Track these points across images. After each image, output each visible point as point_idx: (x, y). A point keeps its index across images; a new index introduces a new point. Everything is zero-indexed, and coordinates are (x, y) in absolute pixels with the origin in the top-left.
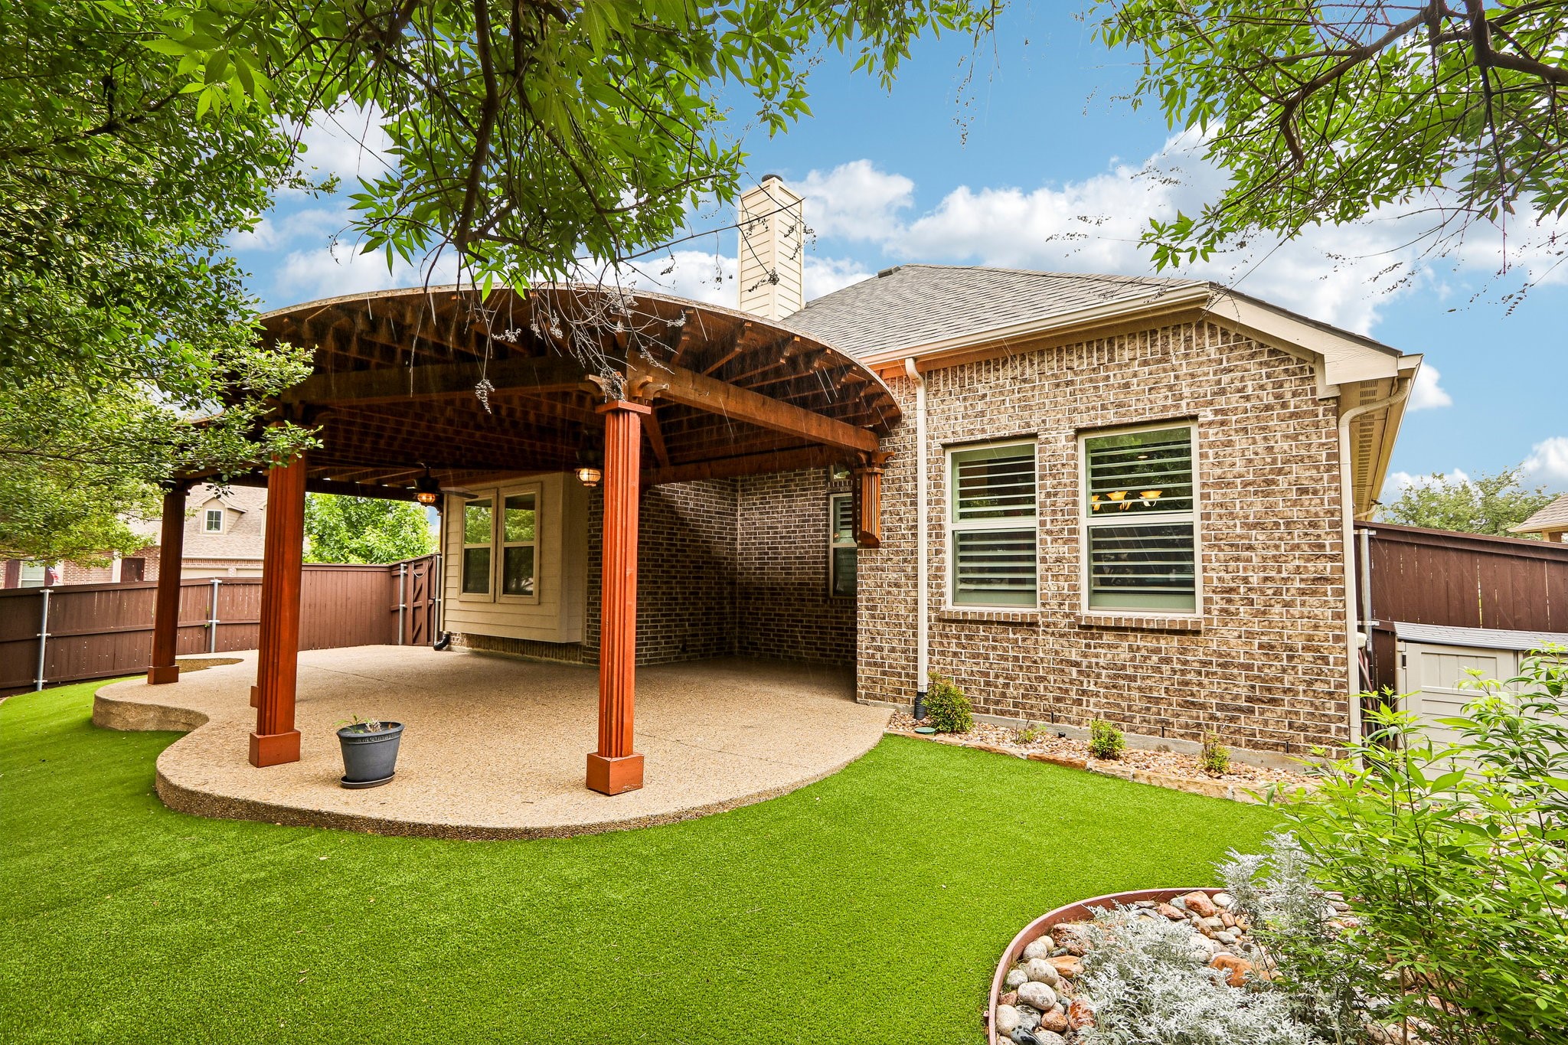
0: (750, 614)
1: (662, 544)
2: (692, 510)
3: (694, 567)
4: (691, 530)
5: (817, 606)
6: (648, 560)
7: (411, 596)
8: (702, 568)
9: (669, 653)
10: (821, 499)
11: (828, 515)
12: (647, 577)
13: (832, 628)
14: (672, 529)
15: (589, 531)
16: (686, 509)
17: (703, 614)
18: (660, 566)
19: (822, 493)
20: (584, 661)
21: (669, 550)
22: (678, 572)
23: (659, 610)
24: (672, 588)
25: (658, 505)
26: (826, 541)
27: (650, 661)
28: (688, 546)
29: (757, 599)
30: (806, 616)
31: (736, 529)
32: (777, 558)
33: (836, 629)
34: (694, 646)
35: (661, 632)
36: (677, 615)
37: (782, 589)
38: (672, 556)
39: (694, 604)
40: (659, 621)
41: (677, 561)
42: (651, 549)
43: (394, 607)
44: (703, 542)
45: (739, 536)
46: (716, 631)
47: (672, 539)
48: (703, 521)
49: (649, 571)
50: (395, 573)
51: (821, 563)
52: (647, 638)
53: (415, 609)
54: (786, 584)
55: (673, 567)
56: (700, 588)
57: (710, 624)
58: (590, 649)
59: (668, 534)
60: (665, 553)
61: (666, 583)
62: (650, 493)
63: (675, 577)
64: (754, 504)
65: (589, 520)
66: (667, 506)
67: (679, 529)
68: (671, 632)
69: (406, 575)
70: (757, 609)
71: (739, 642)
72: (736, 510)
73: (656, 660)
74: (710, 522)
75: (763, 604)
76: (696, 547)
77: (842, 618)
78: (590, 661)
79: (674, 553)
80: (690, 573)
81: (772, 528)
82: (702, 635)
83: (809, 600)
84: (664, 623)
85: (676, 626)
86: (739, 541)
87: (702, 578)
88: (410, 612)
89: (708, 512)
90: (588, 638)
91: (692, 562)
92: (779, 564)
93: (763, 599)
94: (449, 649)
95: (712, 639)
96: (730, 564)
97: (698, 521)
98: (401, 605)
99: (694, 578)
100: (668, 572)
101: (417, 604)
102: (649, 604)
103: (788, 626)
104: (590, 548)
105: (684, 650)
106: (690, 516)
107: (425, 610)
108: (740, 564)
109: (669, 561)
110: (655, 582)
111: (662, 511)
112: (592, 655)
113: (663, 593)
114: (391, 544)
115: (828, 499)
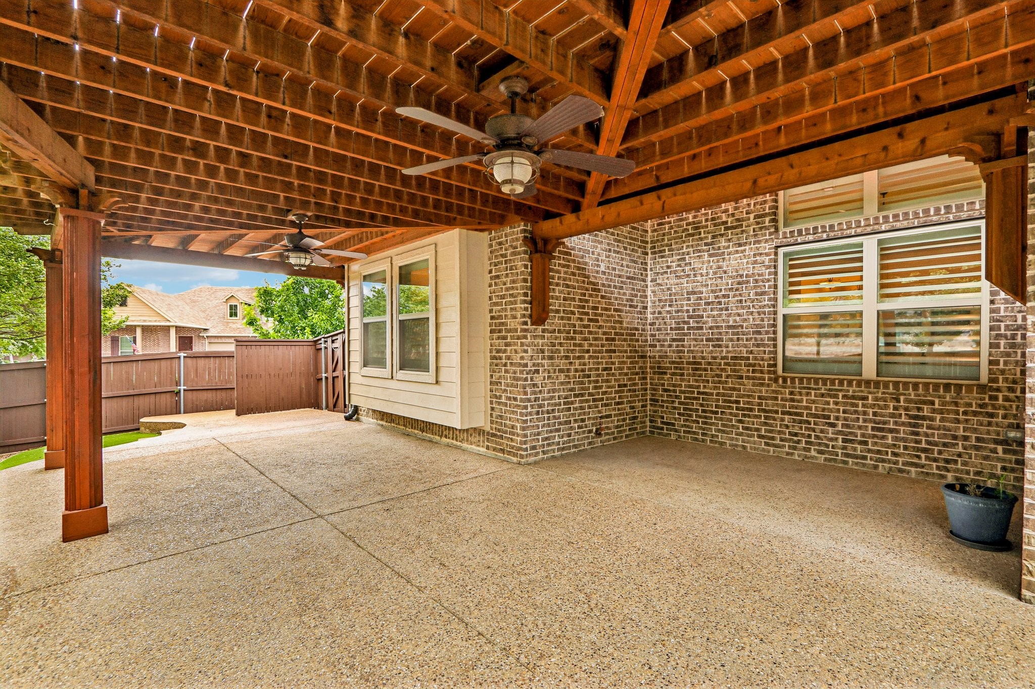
0: (665, 390)
1: (573, 313)
2: (604, 273)
3: (607, 339)
4: (603, 297)
5: (762, 385)
6: (559, 331)
7: (330, 368)
8: (613, 340)
9: (582, 439)
10: (767, 254)
11: (776, 273)
12: (558, 351)
13: (783, 413)
14: (584, 295)
15: (490, 298)
16: (597, 272)
17: (616, 392)
18: (573, 338)
19: (766, 247)
20: (488, 448)
21: (581, 320)
22: (591, 345)
23: (571, 390)
24: (584, 364)
25: (568, 267)
26: (774, 306)
27: (563, 449)
28: (601, 315)
29: (673, 374)
30: (743, 396)
31: (646, 297)
32: (701, 328)
33: (790, 414)
34: (607, 428)
35: (574, 415)
36: (590, 394)
37: (709, 363)
38: (585, 326)
39: (607, 381)
40: (572, 403)
41: (590, 333)
42: (562, 318)
43: (319, 376)
44: (616, 310)
45: (649, 304)
46: (628, 410)
47: (584, 307)
48: (615, 287)
49: (561, 344)
50: (318, 347)
51: (767, 333)
52: (560, 424)
53: (334, 378)
54: (715, 358)
55: (585, 339)
56: (613, 363)
57: (622, 403)
58: (494, 435)
59: (580, 300)
60: (577, 323)
61: (579, 358)
62: (560, 252)
63: (588, 351)
64: (668, 267)
65: (490, 286)
66: (579, 268)
67: (591, 295)
68: (584, 414)
69: (326, 348)
70: (674, 385)
71: (651, 421)
72: (647, 275)
73: (569, 448)
74: (621, 288)
75: (682, 380)
76: (608, 316)
77: (801, 401)
78: (495, 449)
79: (586, 323)
80: (602, 346)
81: (694, 293)
82: (615, 415)
83: (748, 378)
84: (577, 405)
85: (590, 407)
86: (649, 310)
87: (614, 351)
88: (330, 380)
89: (620, 276)
90: (492, 422)
91: (605, 333)
92: (704, 334)
93: (682, 375)
94: (358, 420)
95: (624, 420)
96: (641, 335)
97: (609, 286)
98: (324, 375)
99: (607, 351)
100: (580, 345)
101: (335, 374)
102: (562, 383)
103: (716, 406)
104: (492, 318)
105: (598, 434)
106: (601, 279)
107: (340, 380)
108: (652, 335)
109: (581, 333)
110: (567, 357)
111: (574, 274)
112: (497, 443)
113: (576, 370)
114: (329, 323)
115: (776, 254)
